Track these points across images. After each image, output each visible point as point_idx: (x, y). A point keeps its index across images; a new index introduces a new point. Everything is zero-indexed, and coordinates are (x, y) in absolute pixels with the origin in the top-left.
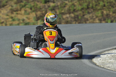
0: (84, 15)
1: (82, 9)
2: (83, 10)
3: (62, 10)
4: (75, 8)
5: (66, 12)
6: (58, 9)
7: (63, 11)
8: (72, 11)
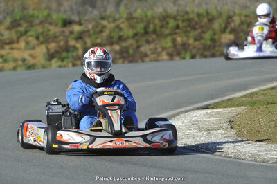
0: (138, 47)
1: (136, 35)
2: (137, 38)
3: (97, 38)
4: (121, 33)
5: (105, 42)
6: (90, 36)
7: (99, 41)
8: (115, 39)
